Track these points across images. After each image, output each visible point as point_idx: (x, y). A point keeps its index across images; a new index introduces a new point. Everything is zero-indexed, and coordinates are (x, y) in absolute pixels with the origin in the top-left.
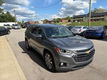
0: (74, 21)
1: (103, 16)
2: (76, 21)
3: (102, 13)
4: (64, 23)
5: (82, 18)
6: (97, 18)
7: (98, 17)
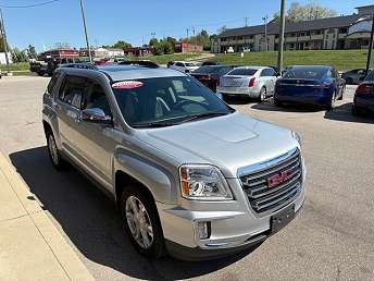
0: (224, 49)
1: (318, 32)
2: (231, 50)
3: (316, 20)
4: (189, 56)
5: (252, 37)
6: (301, 39)
7: (303, 35)
